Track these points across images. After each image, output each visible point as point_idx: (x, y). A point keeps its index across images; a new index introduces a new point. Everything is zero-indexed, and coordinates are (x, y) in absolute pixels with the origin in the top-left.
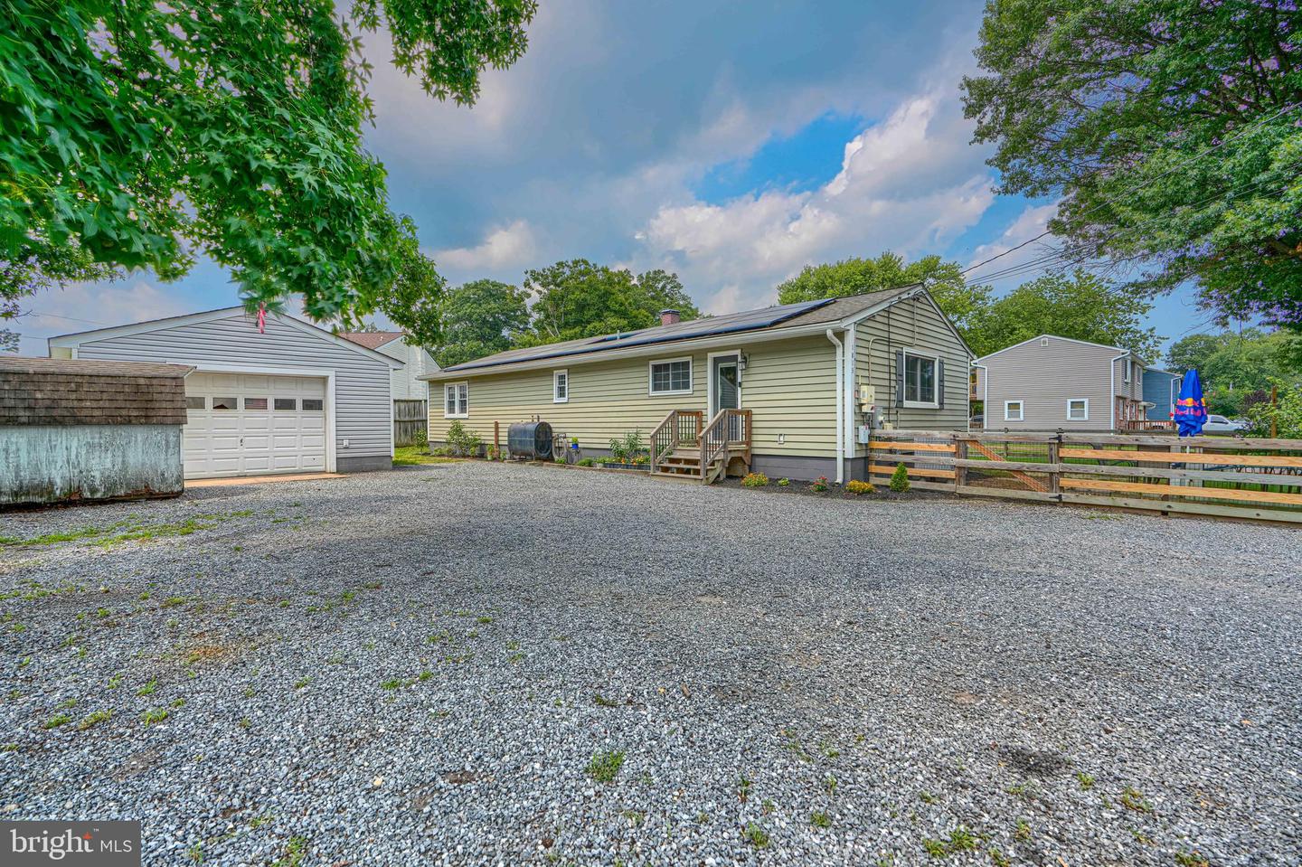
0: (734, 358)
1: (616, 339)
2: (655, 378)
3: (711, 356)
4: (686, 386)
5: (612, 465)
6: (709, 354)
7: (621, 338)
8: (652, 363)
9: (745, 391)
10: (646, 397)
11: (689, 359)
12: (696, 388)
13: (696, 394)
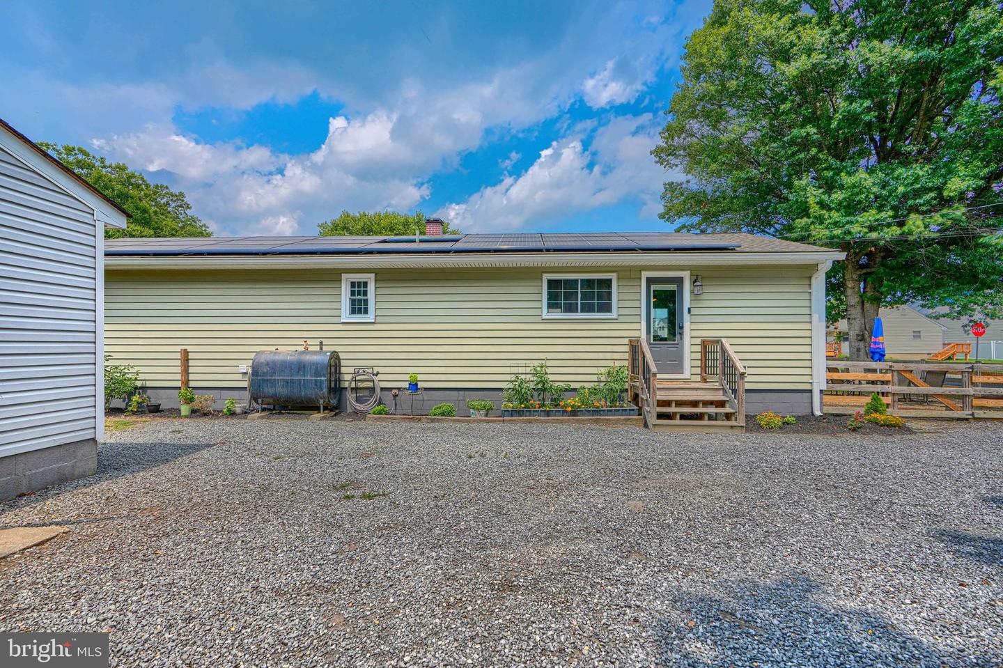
0: (680, 281)
1: (414, 241)
2: (551, 296)
3: (645, 274)
4: (606, 308)
5: (513, 413)
6: (643, 273)
7: (421, 241)
8: (546, 277)
9: (695, 319)
10: (538, 319)
11: (613, 276)
12: (623, 311)
13: (622, 319)
